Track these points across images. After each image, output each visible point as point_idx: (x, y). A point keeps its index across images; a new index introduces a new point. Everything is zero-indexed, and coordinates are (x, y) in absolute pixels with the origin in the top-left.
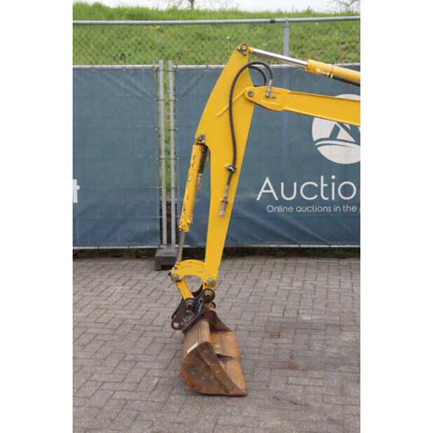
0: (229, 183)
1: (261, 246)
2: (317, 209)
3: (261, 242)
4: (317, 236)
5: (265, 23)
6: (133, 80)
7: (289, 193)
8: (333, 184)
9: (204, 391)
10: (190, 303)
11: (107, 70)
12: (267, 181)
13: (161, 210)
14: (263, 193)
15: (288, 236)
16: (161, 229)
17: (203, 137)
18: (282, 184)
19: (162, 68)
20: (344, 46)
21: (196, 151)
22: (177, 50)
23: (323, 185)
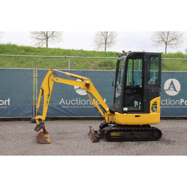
0: (48, 98)
1: (61, 117)
2: (76, 107)
3: (61, 116)
4: (75, 114)
5: (64, 57)
6: (26, 72)
7: (68, 103)
8: (80, 100)
9: (41, 142)
10: (39, 125)
11: (19, 69)
12: (62, 99)
13: (33, 107)
14: (61, 103)
15: (68, 114)
16: (33, 113)
17: (42, 88)
18: (66, 100)
19: (34, 69)
20: (91, 62)
21: (41, 91)
22: (40, 61)
23: (77, 101)
